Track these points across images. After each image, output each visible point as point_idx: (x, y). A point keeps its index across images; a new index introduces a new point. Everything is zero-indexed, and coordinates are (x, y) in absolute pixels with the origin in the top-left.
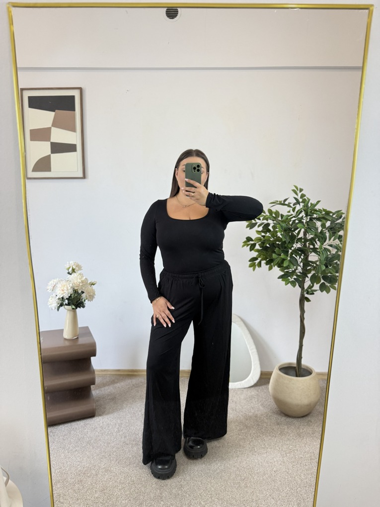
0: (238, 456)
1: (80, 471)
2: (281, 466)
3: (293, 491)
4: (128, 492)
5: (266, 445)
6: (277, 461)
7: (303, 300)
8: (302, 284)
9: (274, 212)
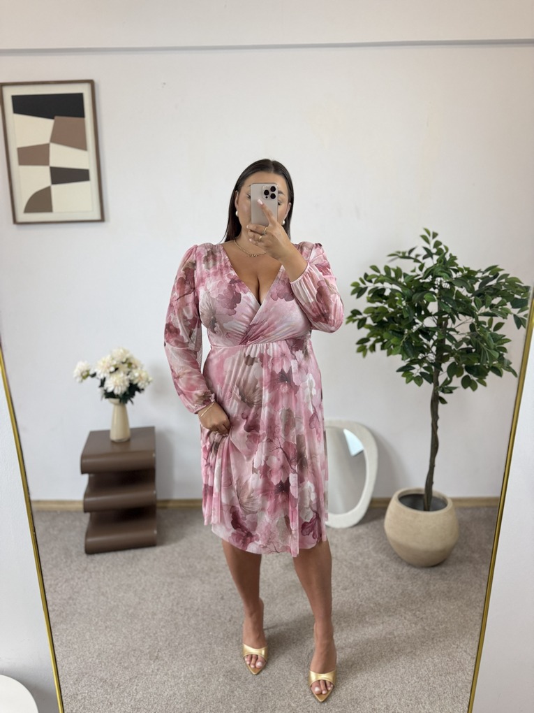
1: (112, 659)
3: (423, 683)
4: (183, 691)
5: (382, 611)
6: (398, 635)
7: (436, 401)
8: (435, 377)
9: (393, 269)
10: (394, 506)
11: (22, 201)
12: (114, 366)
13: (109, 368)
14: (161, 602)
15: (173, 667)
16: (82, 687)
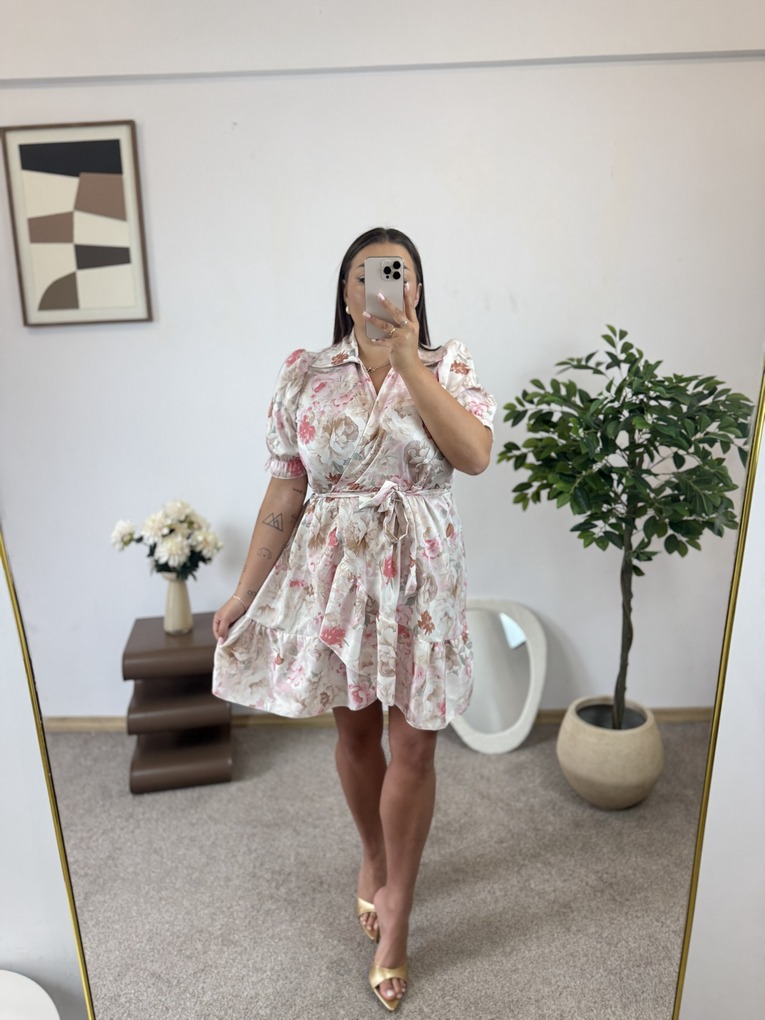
1: (169, 944)
4: (271, 990)
7: (629, 571)
8: (626, 538)
9: (564, 384)
10: (571, 723)
11: (35, 293)
12: (169, 526)
13: (160, 529)
14: (237, 862)
15: (255, 955)
16: (126, 985)
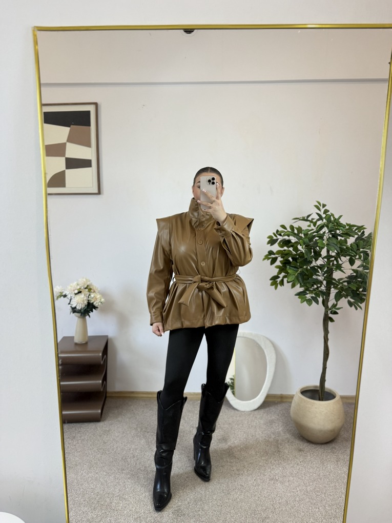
0: (259, 485)
2: (304, 496)
6: (300, 490)
7: (327, 319)
8: (326, 303)
9: (296, 228)
10: (298, 397)
